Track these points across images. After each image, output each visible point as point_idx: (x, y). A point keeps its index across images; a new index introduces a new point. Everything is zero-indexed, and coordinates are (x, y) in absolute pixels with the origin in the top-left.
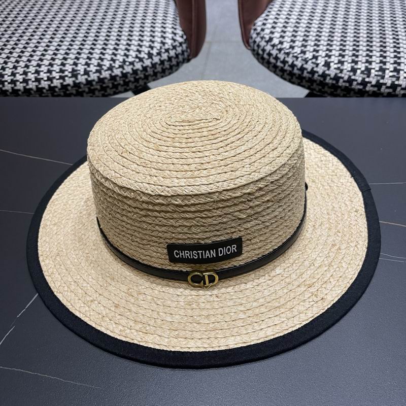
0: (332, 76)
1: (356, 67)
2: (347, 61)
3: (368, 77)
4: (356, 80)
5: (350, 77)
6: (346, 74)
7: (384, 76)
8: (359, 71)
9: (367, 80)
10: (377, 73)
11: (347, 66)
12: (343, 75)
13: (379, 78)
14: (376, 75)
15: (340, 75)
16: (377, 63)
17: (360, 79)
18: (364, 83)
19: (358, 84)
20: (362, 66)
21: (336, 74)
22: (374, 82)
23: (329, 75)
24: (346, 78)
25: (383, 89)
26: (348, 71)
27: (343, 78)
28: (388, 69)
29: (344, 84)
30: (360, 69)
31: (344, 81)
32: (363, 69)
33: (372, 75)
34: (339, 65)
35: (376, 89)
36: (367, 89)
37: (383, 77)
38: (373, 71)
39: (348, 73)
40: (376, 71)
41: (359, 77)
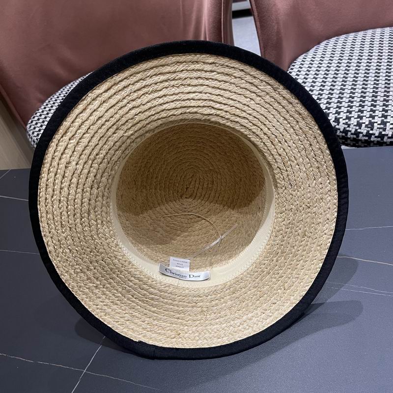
0: (342, 130)
1: (361, 121)
2: (353, 117)
3: (372, 130)
4: (362, 133)
5: (356, 130)
6: (353, 128)
7: (386, 128)
8: (364, 125)
9: (371, 132)
10: (379, 126)
11: (354, 121)
12: (350, 129)
13: (381, 130)
14: (378, 128)
15: (348, 129)
16: (379, 117)
17: (365, 132)
18: (369, 135)
19: (364, 136)
20: (366, 121)
21: (345, 128)
22: (377, 134)
23: (339, 129)
24: (353, 131)
25: (385, 139)
26: (355, 126)
27: (350, 131)
28: (389, 122)
29: (352, 136)
30: (364, 123)
31: (352, 134)
32: (367, 123)
33: (375, 128)
34: (347, 121)
35: (379, 139)
36: (372, 139)
37: (385, 130)
38: (375, 124)
39: (355, 127)
40: (378, 124)
41: (364, 130)
